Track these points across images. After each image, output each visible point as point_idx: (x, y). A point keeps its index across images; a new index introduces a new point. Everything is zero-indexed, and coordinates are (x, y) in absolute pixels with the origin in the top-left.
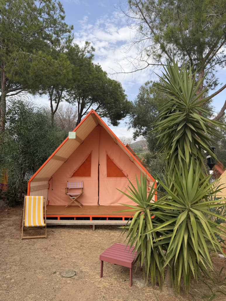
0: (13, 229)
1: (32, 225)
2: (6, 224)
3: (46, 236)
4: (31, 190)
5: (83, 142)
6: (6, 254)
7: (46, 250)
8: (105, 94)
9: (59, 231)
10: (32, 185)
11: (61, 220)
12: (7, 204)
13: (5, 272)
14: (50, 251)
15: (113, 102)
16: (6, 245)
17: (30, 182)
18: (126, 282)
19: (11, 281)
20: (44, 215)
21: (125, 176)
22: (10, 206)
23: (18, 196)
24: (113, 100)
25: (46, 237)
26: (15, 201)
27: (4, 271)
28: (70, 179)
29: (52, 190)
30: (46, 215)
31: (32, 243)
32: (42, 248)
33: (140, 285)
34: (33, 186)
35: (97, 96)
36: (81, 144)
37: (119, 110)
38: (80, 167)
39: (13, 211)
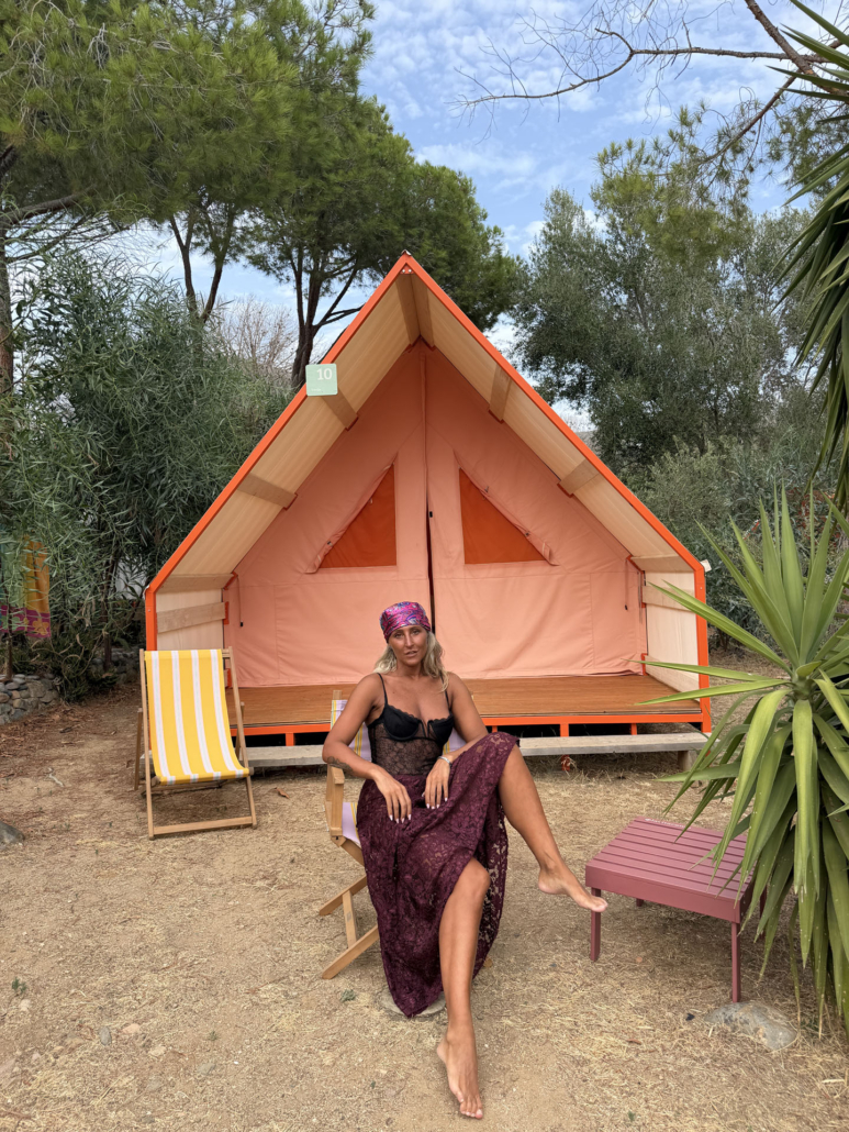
0: (101, 794)
1: (189, 773)
2: (65, 772)
3: (253, 819)
4: (162, 627)
5: (357, 419)
6: (96, 911)
7: (271, 885)
8: (411, 227)
9: (301, 793)
10: (165, 605)
11: (300, 747)
12: (54, 694)
13: (113, 1004)
14: (291, 886)
15: (444, 260)
16: (88, 867)
17: (155, 593)
18: (694, 1022)
19: (152, 1052)
20: (233, 727)
21: (542, 558)
22: (69, 701)
23: (98, 660)
24: (443, 254)
25: (255, 823)
26: (87, 678)
27: (103, 1001)
28: (309, 578)
29: (242, 625)
30: (245, 726)
31: (199, 852)
32: (251, 873)
33: (774, 1039)
34: (169, 612)
35: (379, 238)
36: (347, 430)
37: (471, 293)
38: (350, 526)
39: (84, 718)
